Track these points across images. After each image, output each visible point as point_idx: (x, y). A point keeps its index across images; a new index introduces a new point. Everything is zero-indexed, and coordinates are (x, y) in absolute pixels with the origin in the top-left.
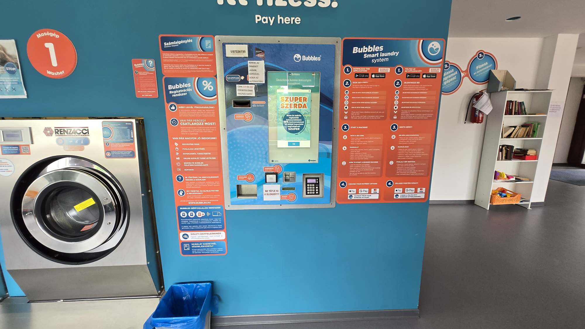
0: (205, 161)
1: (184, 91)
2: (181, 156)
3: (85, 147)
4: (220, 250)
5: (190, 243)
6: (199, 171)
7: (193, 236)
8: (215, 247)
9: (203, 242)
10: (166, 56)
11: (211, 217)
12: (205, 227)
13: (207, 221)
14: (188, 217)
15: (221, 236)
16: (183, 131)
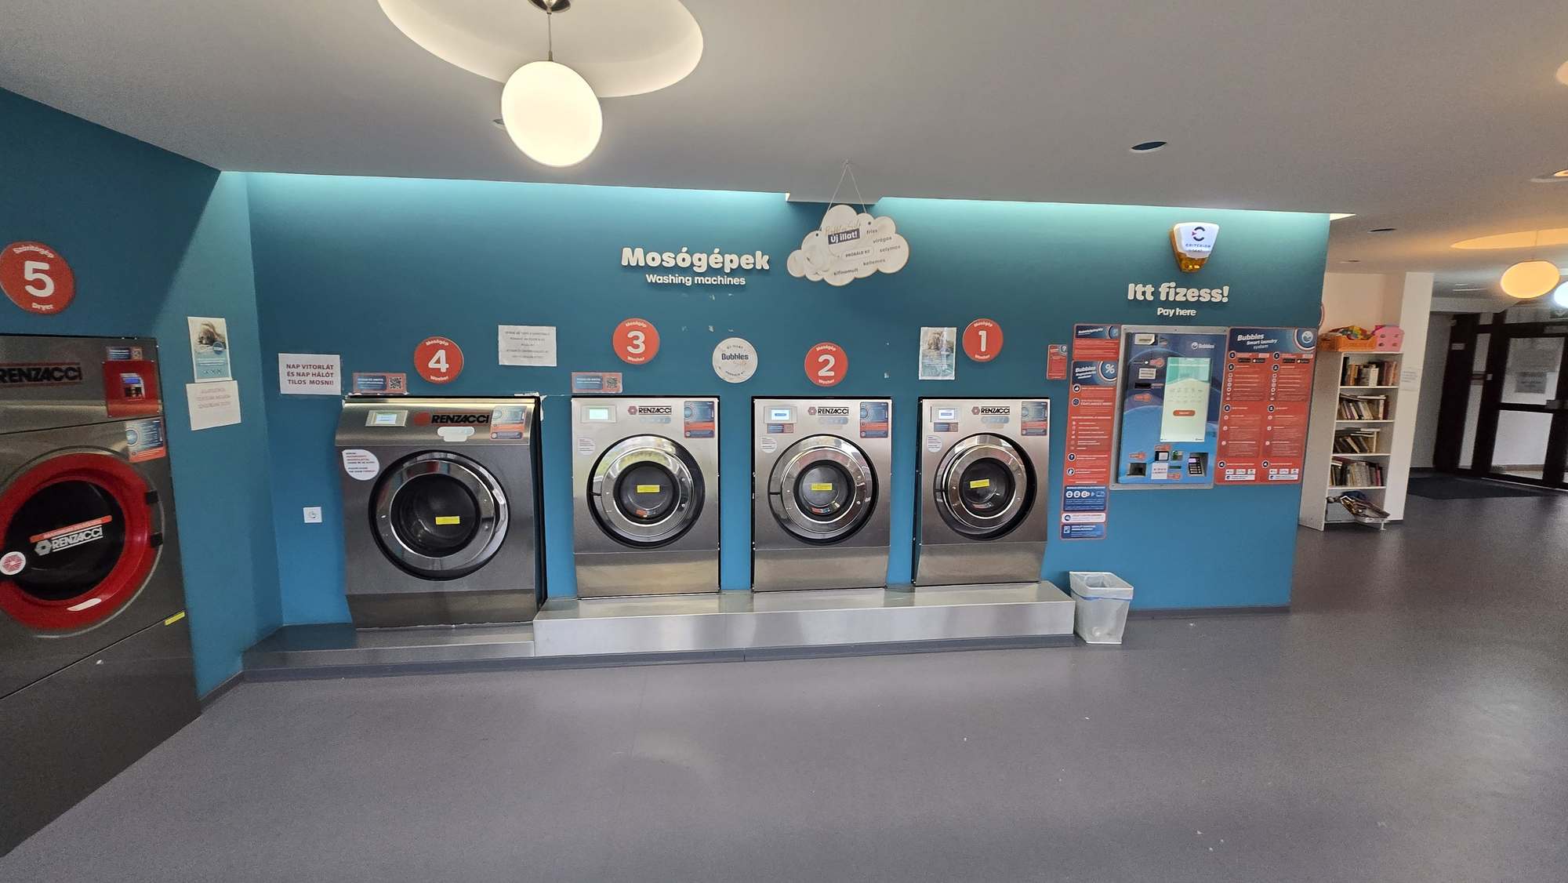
0: (1098, 440)
1: (1089, 373)
2: (1077, 435)
3: (1006, 425)
4: (1098, 533)
5: (1071, 525)
6: (1090, 450)
7: (1076, 518)
8: (1094, 530)
9: (1083, 524)
10: (1078, 342)
11: (1094, 497)
12: (1088, 508)
13: (1090, 502)
14: (1073, 497)
15: (1100, 518)
16: (1082, 411)
